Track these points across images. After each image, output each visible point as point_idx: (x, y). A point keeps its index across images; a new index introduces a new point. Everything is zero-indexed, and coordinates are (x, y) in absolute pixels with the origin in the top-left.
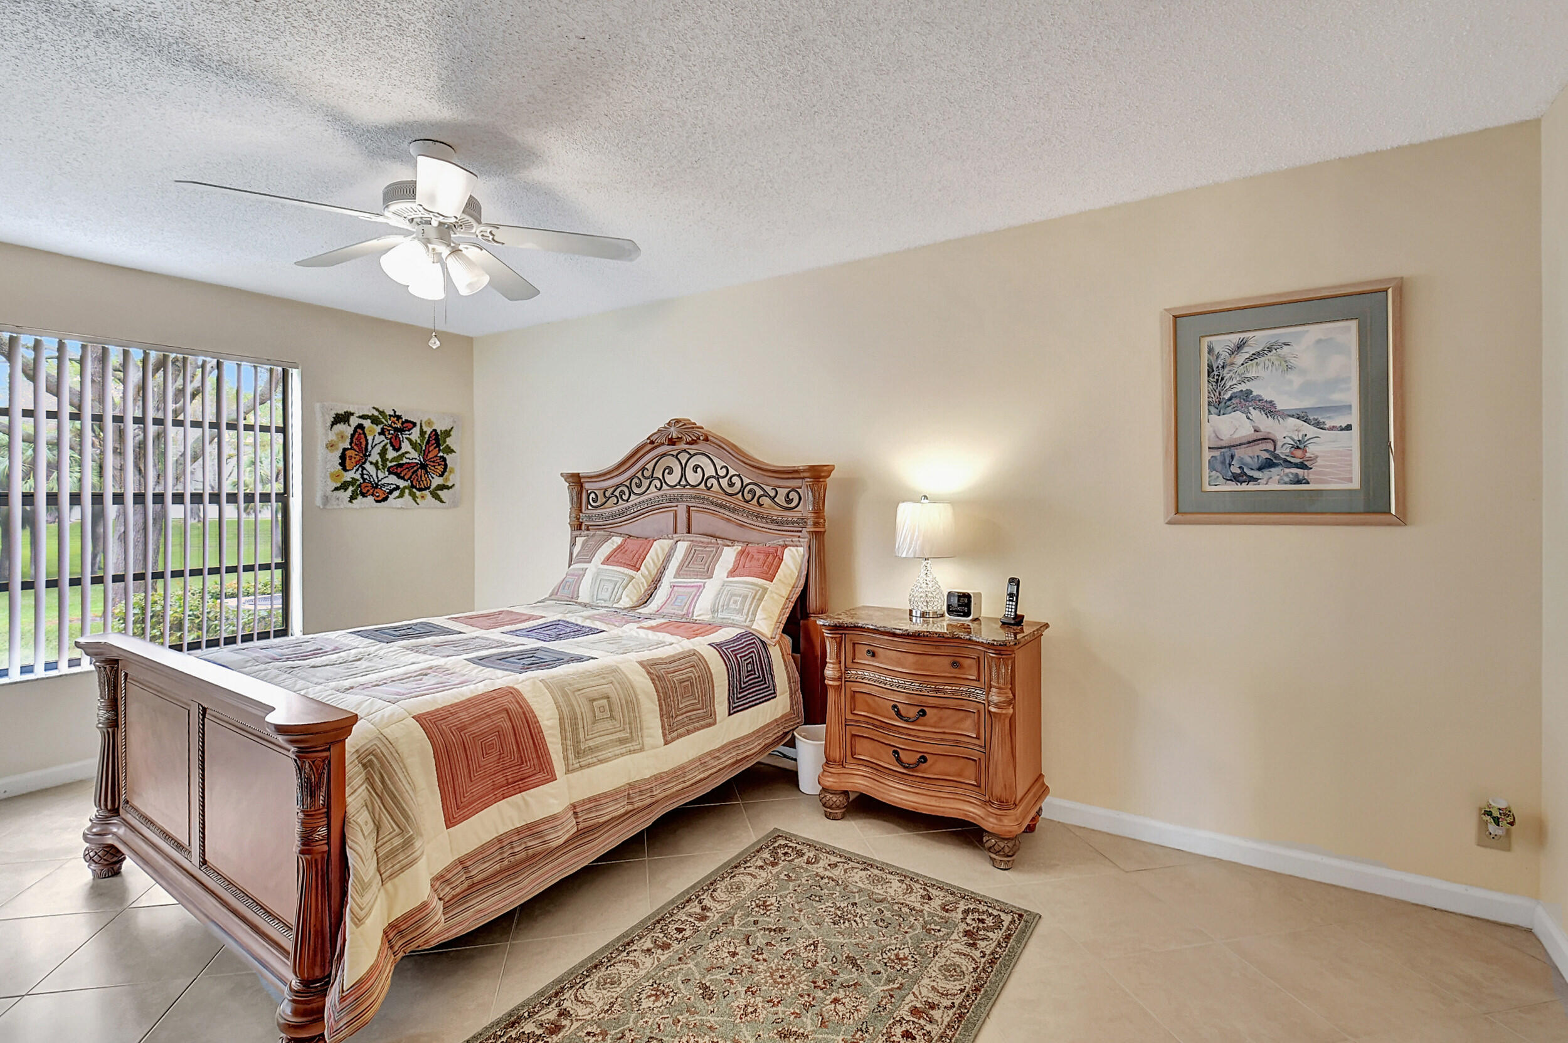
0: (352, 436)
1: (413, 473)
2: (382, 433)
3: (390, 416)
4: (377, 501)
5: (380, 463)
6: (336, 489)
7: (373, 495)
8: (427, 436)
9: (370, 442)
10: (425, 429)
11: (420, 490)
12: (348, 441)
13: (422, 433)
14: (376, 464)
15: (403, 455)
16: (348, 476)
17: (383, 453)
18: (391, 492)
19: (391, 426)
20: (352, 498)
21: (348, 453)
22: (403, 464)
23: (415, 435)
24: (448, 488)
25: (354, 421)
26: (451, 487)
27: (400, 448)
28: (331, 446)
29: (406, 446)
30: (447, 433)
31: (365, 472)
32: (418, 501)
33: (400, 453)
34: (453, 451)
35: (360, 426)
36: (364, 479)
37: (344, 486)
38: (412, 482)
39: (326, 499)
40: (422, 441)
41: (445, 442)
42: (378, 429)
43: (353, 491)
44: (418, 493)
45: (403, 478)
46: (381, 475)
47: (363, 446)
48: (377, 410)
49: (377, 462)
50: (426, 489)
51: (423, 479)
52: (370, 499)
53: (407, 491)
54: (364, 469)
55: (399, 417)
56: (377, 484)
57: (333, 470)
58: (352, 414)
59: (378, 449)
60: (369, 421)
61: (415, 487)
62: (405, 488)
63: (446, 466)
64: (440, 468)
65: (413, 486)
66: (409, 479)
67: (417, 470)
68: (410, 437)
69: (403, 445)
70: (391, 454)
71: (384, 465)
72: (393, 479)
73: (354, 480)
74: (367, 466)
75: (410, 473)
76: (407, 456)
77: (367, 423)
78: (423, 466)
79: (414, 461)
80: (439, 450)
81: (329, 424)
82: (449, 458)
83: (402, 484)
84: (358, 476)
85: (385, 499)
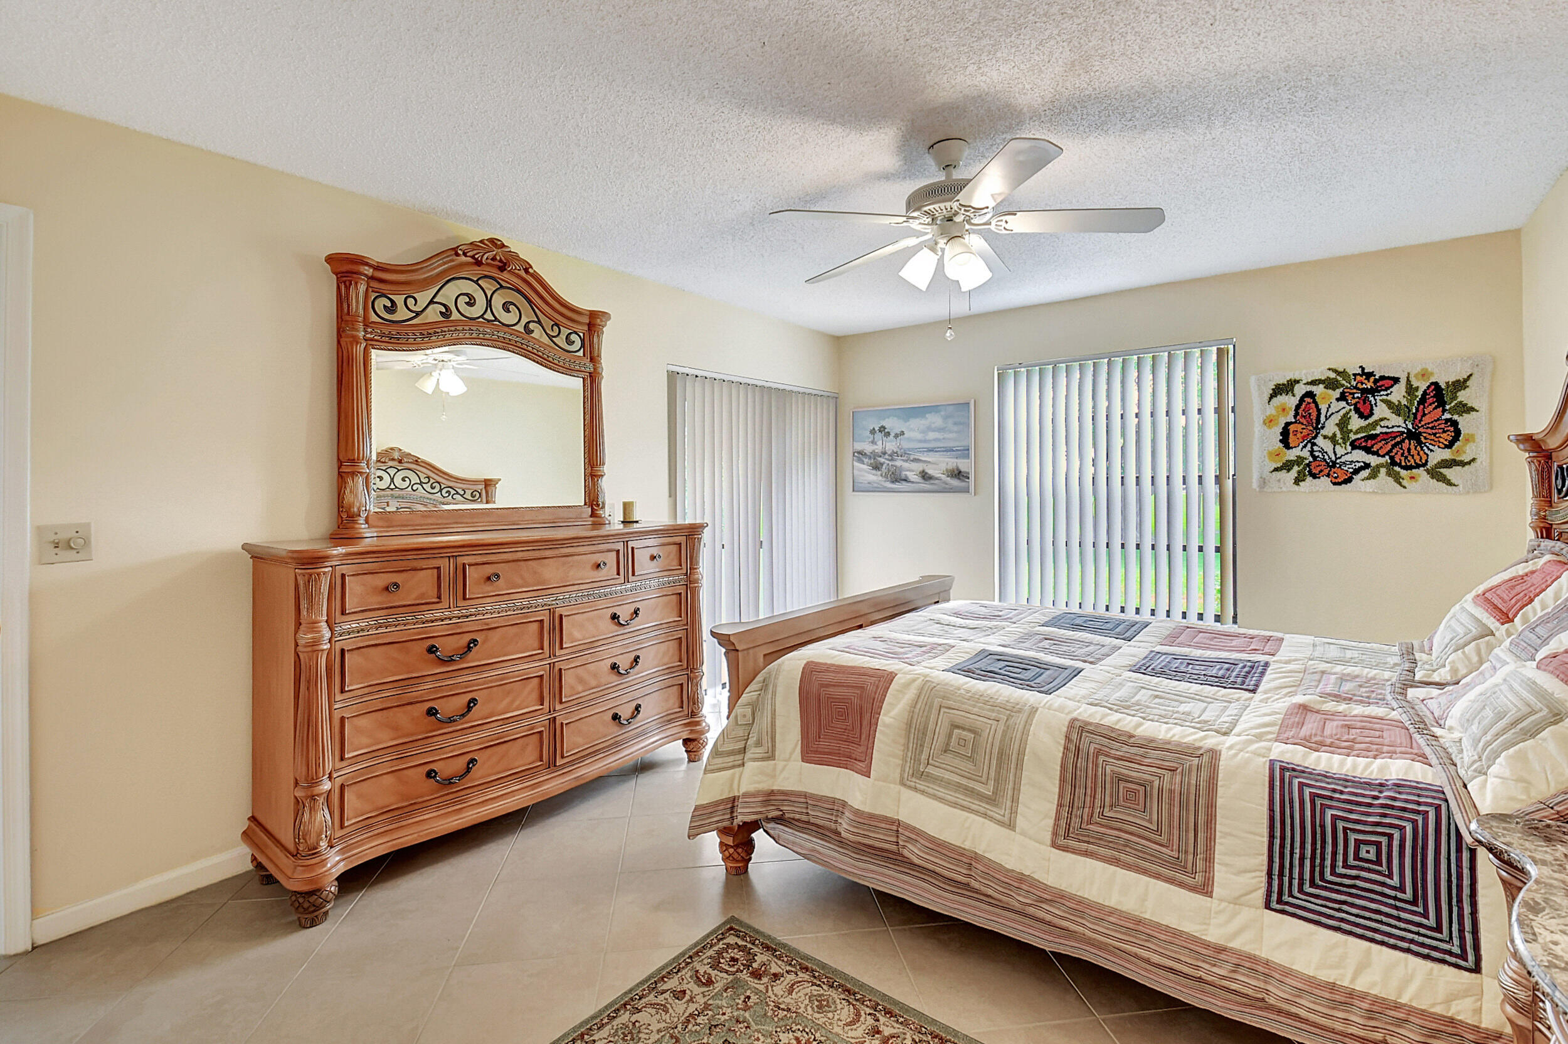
0: (1298, 407)
1: (1394, 446)
2: (1342, 398)
3: (1355, 375)
4: (1335, 484)
5: (1339, 436)
6: (1276, 470)
7: (1328, 475)
8: (1419, 393)
9: (1323, 412)
10: (1415, 384)
11: (1407, 468)
12: (1292, 413)
13: (1411, 390)
14: (1333, 439)
15: (1376, 423)
16: (1292, 454)
17: (1343, 424)
18: (1357, 471)
19: (1356, 388)
20: (1297, 481)
21: (1292, 428)
22: (1377, 435)
23: (1398, 394)
24: (1462, 464)
25: (1300, 390)
26: (1469, 463)
27: (1371, 414)
28: (1269, 422)
29: (1381, 410)
30: (1460, 385)
31: (1315, 448)
32: (1404, 483)
33: (1371, 420)
34: (1472, 409)
35: (1310, 394)
36: (1315, 458)
37: (1287, 466)
38: (1392, 458)
39: (1263, 482)
40: (1411, 402)
41: (1455, 398)
42: (1337, 393)
43: (1299, 472)
44: (1403, 473)
45: (1376, 453)
46: (1340, 451)
47: (1314, 416)
48: (1335, 371)
49: (1334, 435)
50: (1418, 466)
51: (1413, 451)
52: (1325, 481)
53: (1383, 471)
54: (1314, 444)
55: (1369, 375)
56: (1334, 463)
57: (1270, 449)
58: (1298, 382)
59: (1336, 419)
60: (1321, 386)
61: (1400, 465)
62: (1378, 466)
63: (1458, 433)
64: (1447, 437)
65: (1393, 463)
66: (1387, 453)
67: (1403, 441)
68: (1389, 398)
69: (1376, 410)
70: (1356, 423)
71: (1345, 439)
72: (1360, 456)
73: (1299, 460)
74: (1320, 441)
75: (1389, 447)
76: (1382, 423)
77: (1319, 390)
78: (1414, 436)
79: (1396, 429)
80: (1444, 411)
81: (1266, 397)
82: (1464, 421)
83: (1374, 460)
84: (1306, 453)
85: (1348, 480)
